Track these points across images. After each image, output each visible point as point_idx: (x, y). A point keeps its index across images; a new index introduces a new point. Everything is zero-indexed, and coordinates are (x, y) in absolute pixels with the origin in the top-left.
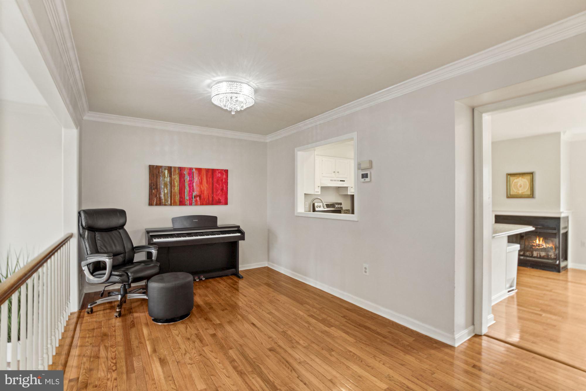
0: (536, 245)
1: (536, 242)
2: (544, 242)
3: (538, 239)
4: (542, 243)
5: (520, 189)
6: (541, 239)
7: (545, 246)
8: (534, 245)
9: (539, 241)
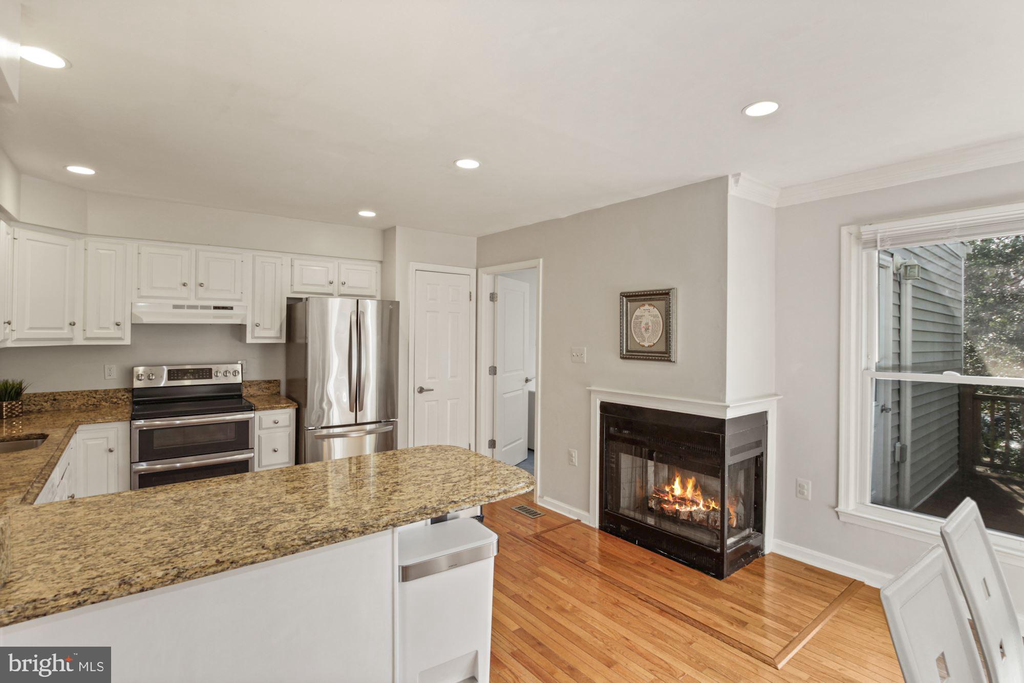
0: (671, 499)
1: (672, 490)
2: (699, 493)
3: (678, 480)
4: (693, 496)
5: (646, 335)
6: (690, 484)
7: (704, 506)
8: (666, 498)
9: (684, 487)
